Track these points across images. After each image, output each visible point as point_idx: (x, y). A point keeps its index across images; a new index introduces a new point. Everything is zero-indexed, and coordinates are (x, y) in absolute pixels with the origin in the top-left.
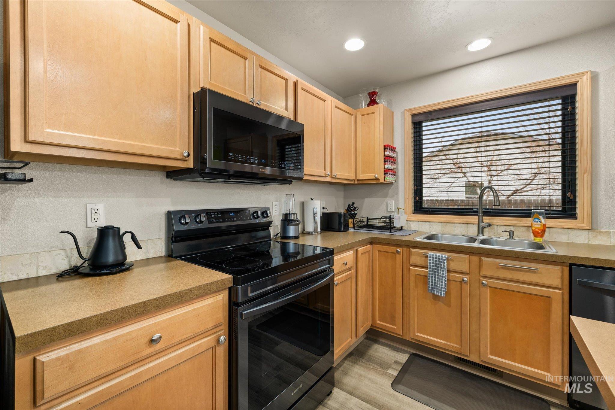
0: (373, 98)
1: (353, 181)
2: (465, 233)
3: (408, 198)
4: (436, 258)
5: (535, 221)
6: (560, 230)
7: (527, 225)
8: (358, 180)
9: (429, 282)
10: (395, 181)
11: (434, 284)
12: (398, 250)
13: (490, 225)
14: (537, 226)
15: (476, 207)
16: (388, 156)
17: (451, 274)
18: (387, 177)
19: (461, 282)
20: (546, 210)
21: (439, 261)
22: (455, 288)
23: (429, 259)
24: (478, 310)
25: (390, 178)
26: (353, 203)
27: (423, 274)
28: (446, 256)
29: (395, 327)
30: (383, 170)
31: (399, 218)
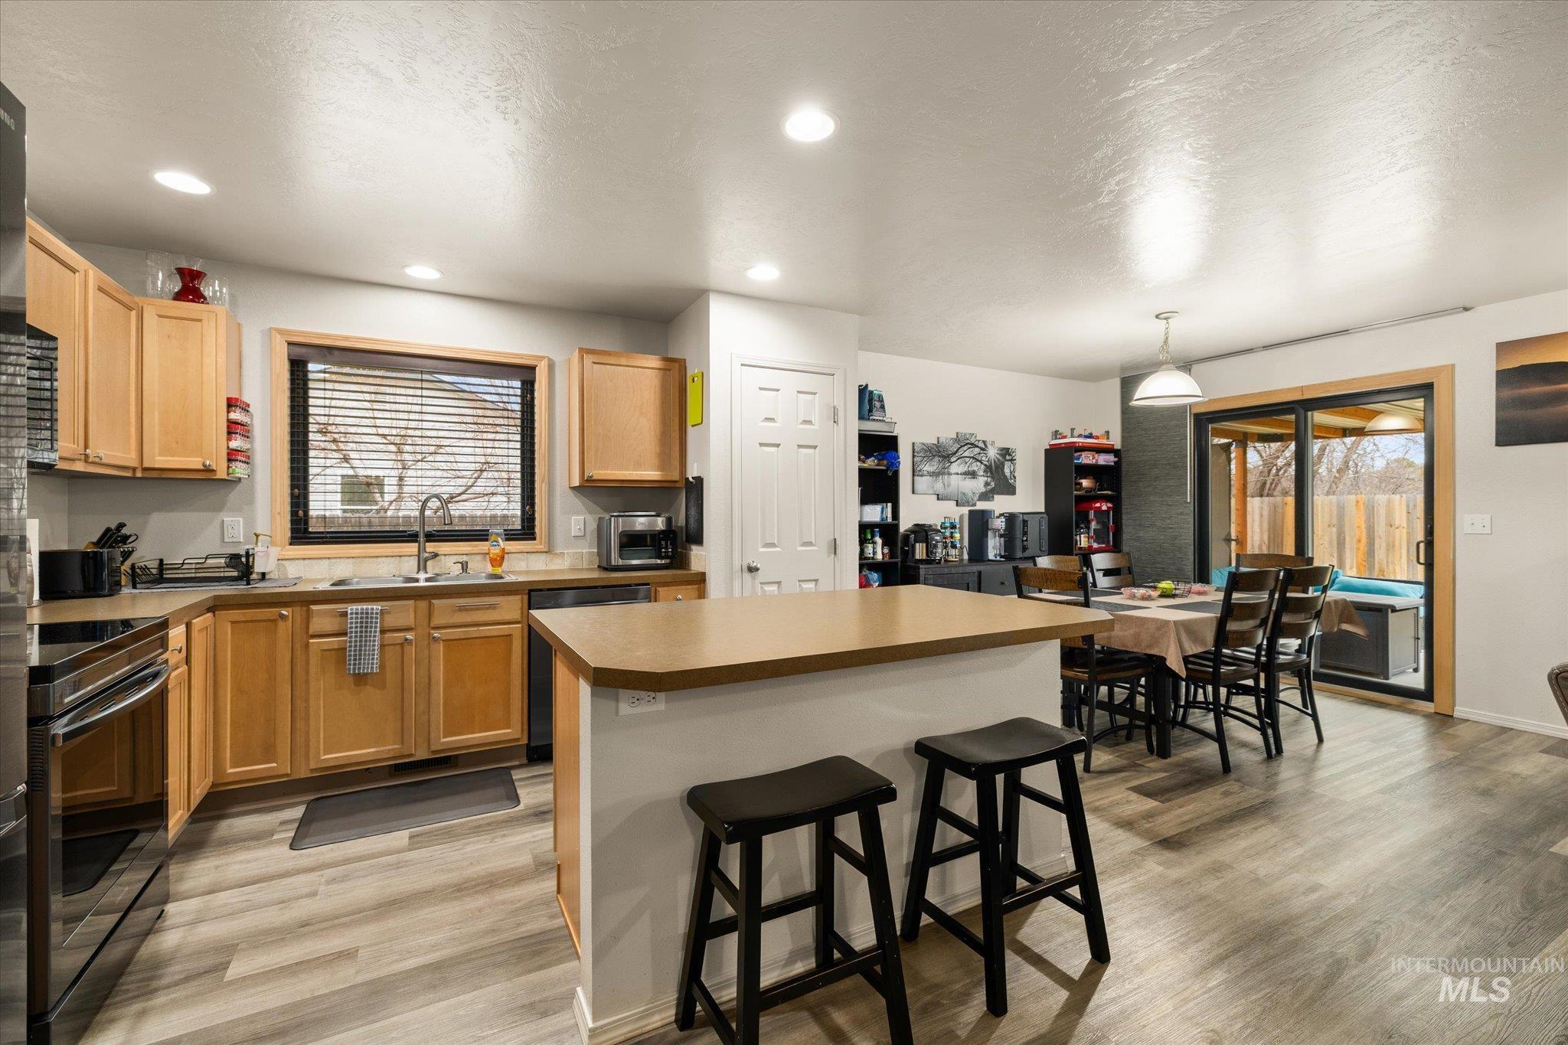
0: (194, 286)
1: (131, 471)
2: (397, 573)
3: (279, 513)
4: (362, 613)
5: (493, 546)
6: (520, 555)
7: (483, 552)
8: (145, 469)
9: (350, 655)
10: (249, 476)
11: (358, 658)
12: (283, 612)
13: (436, 555)
14: (495, 551)
15: (416, 528)
16: (236, 423)
17: (388, 635)
18: (234, 467)
19: (402, 644)
20: (505, 530)
21: (367, 618)
22: (392, 654)
23: (349, 616)
24: (426, 679)
25: (239, 470)
26: (121, 526)
27: (336, 647)
28: (380, 608)
29: (275, 765)
30: (224, 452)
31: (268, 555)
